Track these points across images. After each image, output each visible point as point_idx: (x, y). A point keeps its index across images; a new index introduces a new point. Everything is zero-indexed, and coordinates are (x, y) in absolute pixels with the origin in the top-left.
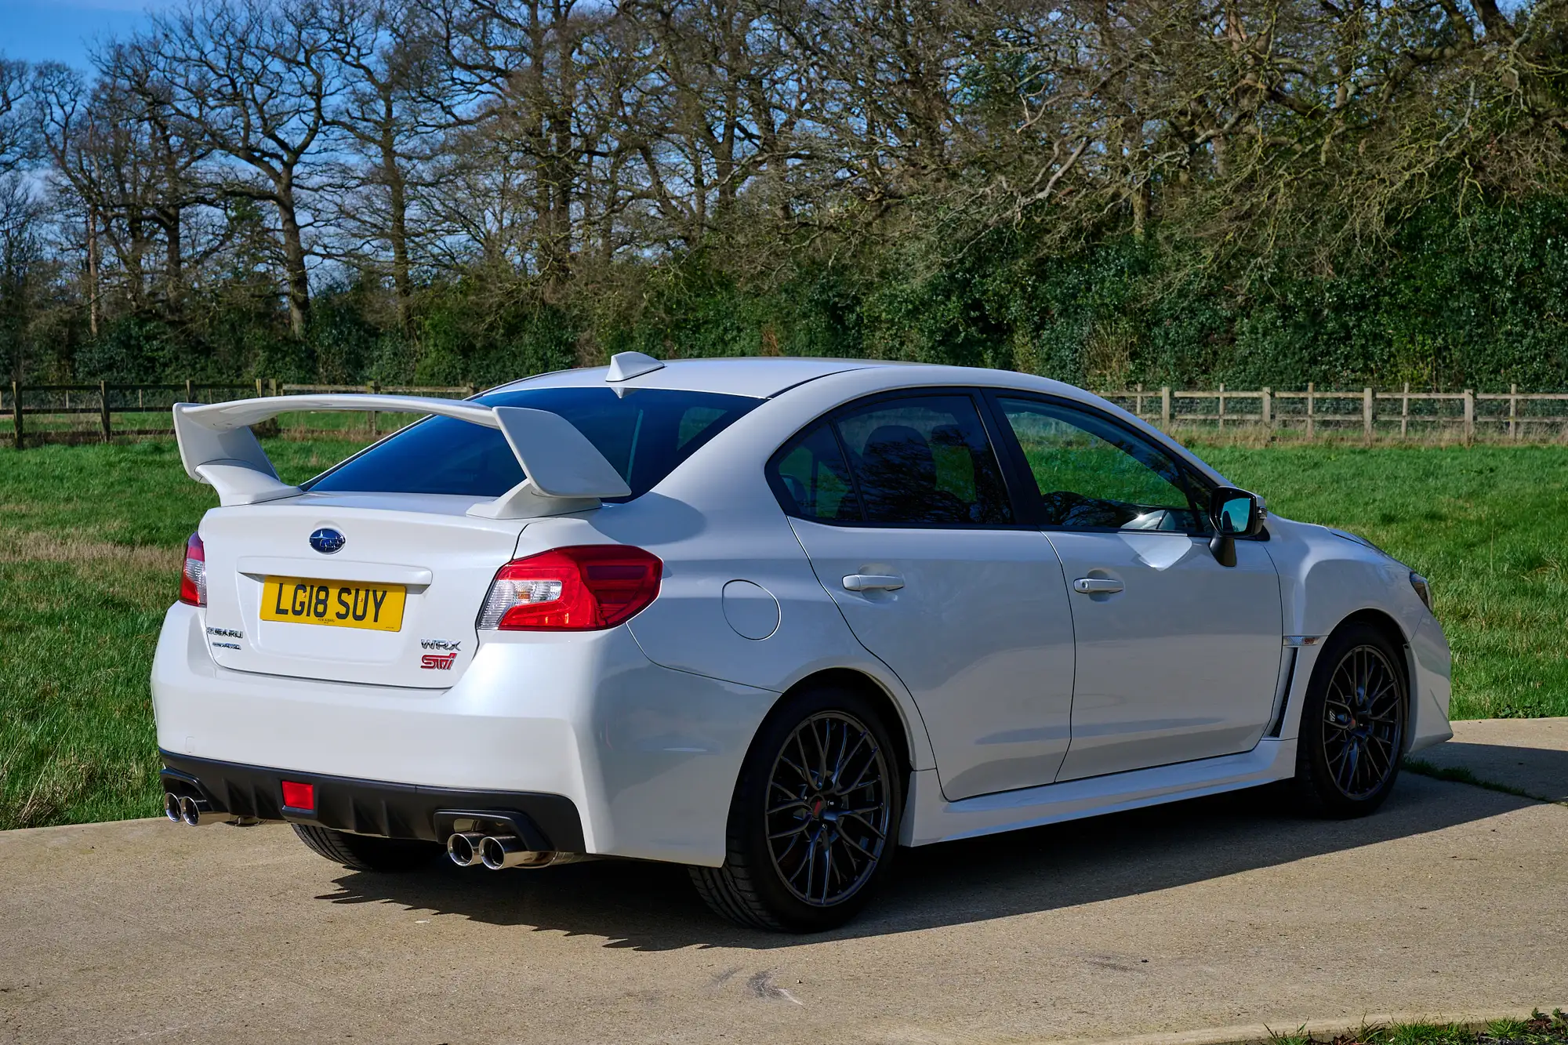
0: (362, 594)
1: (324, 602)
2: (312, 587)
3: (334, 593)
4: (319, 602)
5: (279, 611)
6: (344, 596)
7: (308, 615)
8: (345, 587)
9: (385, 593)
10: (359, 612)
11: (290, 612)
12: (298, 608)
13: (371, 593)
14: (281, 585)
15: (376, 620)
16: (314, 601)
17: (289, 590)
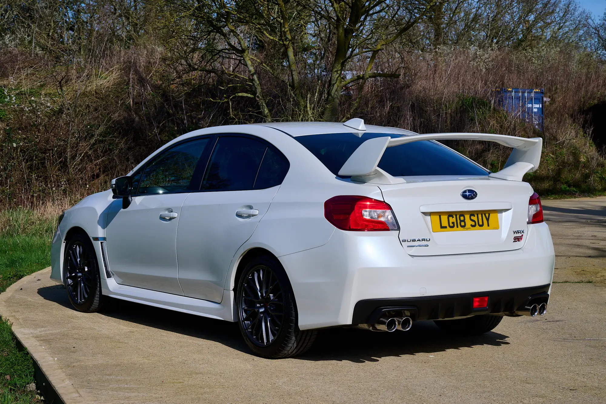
0: (480, 216)
1: (464, 221)
2: (456, 216)
3: (467, 217)
4: (461, 221)
5: (442, 227)
6: (472, 218)
7: (457, 227)
8: (472, 214)
9: (489, 214)
10: (481, 223)
11: (448, 227)
12: (451, 225)
13: (483, 215)
14: (440, 216)
15: (488, 226)
16: (459, 221)
17: (444, 218)
